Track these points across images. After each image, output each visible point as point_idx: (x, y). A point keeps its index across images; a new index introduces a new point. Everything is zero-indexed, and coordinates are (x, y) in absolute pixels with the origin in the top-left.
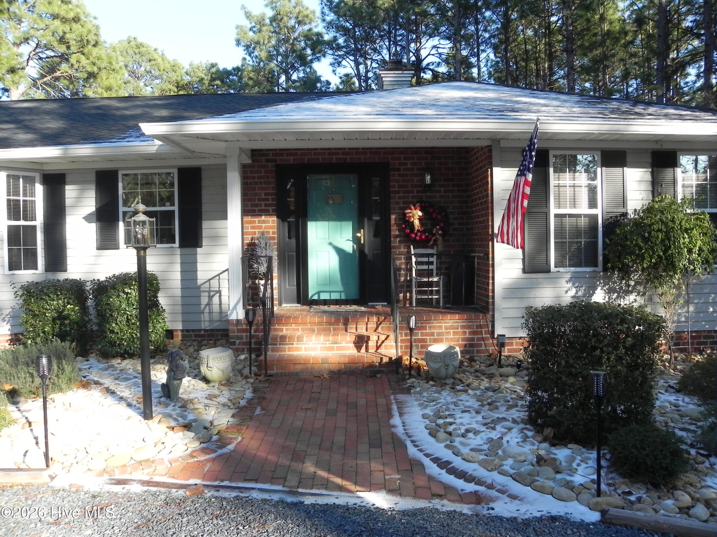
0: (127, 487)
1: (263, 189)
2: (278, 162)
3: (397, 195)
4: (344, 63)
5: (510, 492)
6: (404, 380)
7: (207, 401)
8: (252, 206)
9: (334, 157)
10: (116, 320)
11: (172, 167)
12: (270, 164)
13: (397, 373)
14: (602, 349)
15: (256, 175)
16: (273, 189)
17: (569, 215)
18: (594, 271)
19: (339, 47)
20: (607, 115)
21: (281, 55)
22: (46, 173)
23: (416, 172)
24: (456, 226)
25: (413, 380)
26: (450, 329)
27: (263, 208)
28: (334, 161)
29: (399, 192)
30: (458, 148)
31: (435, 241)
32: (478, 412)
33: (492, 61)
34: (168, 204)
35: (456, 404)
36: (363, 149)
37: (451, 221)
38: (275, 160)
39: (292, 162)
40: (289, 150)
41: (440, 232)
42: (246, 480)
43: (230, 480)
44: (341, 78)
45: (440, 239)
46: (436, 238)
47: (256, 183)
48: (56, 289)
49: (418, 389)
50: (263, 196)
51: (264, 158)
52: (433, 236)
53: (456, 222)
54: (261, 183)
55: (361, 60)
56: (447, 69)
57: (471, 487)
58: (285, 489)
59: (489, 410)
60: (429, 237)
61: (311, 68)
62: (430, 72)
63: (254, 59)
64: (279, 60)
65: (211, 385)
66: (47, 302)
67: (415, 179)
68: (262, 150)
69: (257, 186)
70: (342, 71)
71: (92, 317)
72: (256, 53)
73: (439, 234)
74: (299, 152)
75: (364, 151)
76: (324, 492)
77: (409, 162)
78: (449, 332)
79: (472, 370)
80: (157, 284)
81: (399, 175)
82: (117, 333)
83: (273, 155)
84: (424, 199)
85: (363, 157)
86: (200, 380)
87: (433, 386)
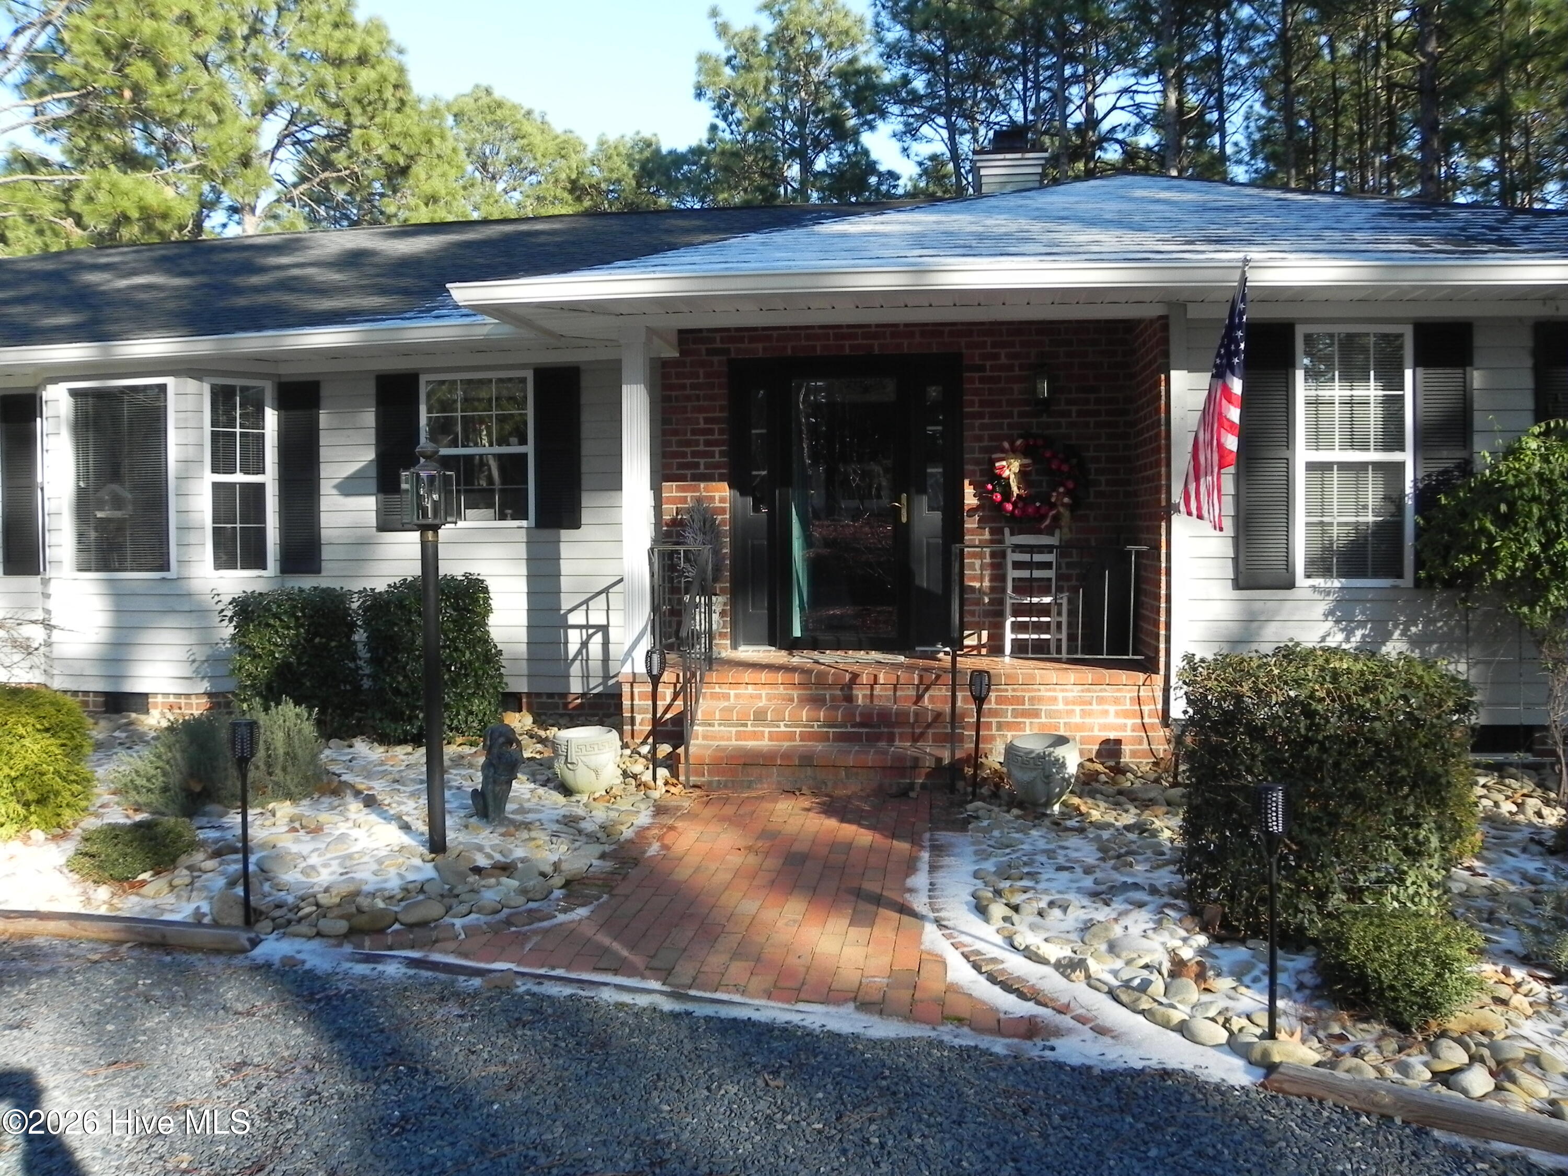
0: (380, 967)
1: (700, 410)
2: (733, 356)
3: (977, 422)
4: (926, 130)
5: (1099, 1022)
6: (963, 803)
7: (555, 827)
8: (680, 444)
9: (847, 343)
10: (404, 668)
11: (523, 366)
12: (716, 359)
13: (952, 789)
14: (1322, 744)
15: (688, 382)
16: (722, 409)
17: (1339, 463)
18: (1395, 587)
19: (915, 99)
20: (1427, 245)
21: (791, 117)
22: (283, 380)
23: (1017, 372)
24: (1103, 488)
25: (979, 804)
26: (1074, 703)
27: (701, 448)
28: (847, 351)
29: (981, 415)
30: (1107, 321)
31: (1056, 518)
32: (1088, 871)
33: (1260, 117)
34: (514, 440)
35: (1050, 854)
36: (906, 325)
37: (1092, 477)
38: (726, 351)
39: (760, 355)
40: (755, 329)
41: (1066, 500)
42: (596, 969)
43: (568, 968)
44: (920, 164)
45: (1066, 513)
46: (1059, 513)
47: (688, 398)
48: (295, 607)
49: (985, 823)
50: (702, 425)
51: (703, 347)
52: (1051, 509)
53: (1103, 479)
54: (698, 398)
55: (962, 123)
56: (1158, 138)
57: (1027, 1008)
58: (665, 988)
59: (1115, 868)
60: (1043, 511)
61: (857, 143)
62: (1117, 147)
63: (734, 127)
64: (788, 129)
65: (574, 799)
66: (277, 632)
67: (1016, 387)
68: (700, 331)
69: (689, 405)
70: (923, 150)
71: (361, 663)
72: (738, 115)
73: (1063, 505)
74: (775, 334)
75: (910, 329)
76: (737, 998)
77: (1003, 352)
78: (1073, 711)
79: (1111, 790)
80: (487, 599)
81: (982, 380)
82: (407, 695)
83: (722, 341)
84: (1034, 431)
85: (906, 342)
86: (556, 788)
87: (1018, 817)
